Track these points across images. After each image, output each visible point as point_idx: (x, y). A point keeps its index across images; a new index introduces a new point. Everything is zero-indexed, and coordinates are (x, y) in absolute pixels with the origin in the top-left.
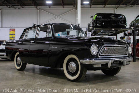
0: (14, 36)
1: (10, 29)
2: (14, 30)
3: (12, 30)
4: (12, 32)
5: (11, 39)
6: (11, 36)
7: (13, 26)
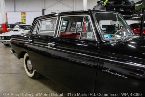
0: (25, 18)
1: (21, 13)
2: (24, 13)
3: (22, 13)
4: (23, 15)
5: (23, 21)
6: (23, 18)
7: (24, 10)
